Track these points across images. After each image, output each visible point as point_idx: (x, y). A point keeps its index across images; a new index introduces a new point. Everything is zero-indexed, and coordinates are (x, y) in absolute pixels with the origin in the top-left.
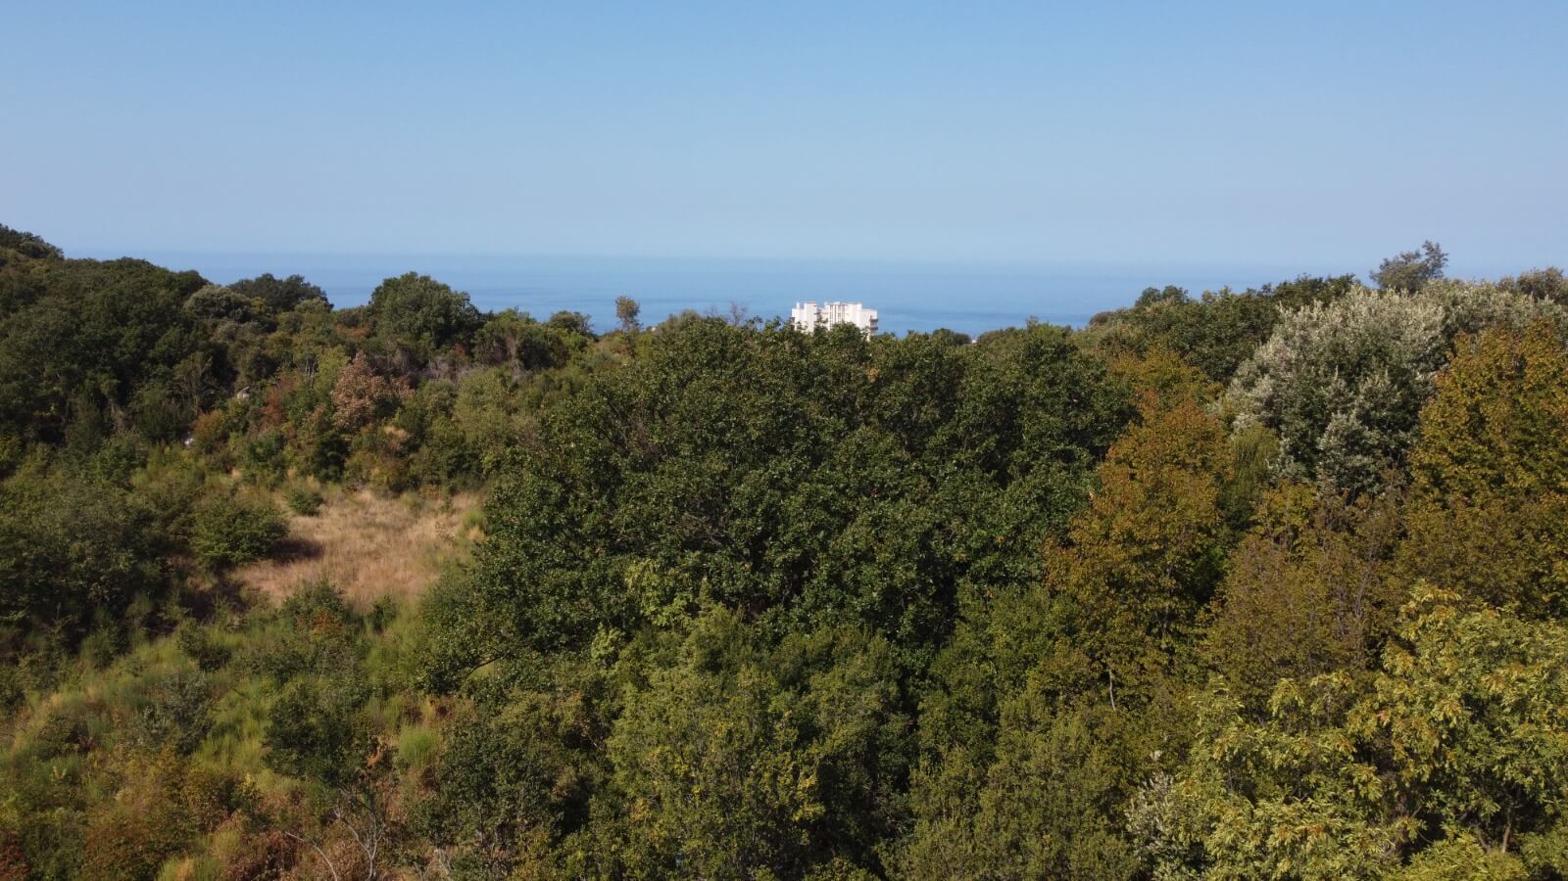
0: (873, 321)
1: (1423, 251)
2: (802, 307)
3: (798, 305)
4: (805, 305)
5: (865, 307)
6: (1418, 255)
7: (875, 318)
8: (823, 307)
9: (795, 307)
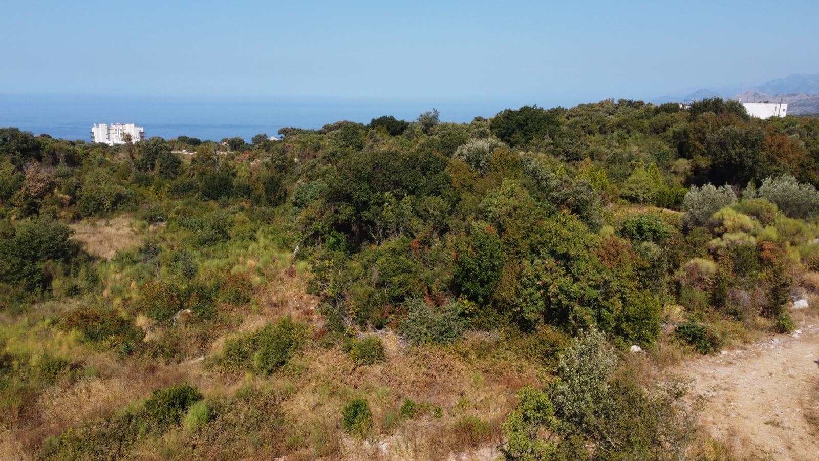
0: (141, 133)
1: (432, 111)
2: (98, 126)
3: (95, 125)
4: (100, 125)
5: (136, 125)
6: (430, 113)
7: (142, 131)
8: (110, 126)
9: (94, 126)
